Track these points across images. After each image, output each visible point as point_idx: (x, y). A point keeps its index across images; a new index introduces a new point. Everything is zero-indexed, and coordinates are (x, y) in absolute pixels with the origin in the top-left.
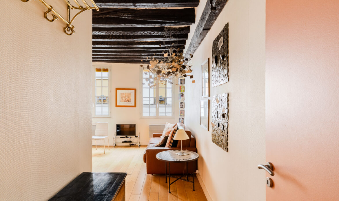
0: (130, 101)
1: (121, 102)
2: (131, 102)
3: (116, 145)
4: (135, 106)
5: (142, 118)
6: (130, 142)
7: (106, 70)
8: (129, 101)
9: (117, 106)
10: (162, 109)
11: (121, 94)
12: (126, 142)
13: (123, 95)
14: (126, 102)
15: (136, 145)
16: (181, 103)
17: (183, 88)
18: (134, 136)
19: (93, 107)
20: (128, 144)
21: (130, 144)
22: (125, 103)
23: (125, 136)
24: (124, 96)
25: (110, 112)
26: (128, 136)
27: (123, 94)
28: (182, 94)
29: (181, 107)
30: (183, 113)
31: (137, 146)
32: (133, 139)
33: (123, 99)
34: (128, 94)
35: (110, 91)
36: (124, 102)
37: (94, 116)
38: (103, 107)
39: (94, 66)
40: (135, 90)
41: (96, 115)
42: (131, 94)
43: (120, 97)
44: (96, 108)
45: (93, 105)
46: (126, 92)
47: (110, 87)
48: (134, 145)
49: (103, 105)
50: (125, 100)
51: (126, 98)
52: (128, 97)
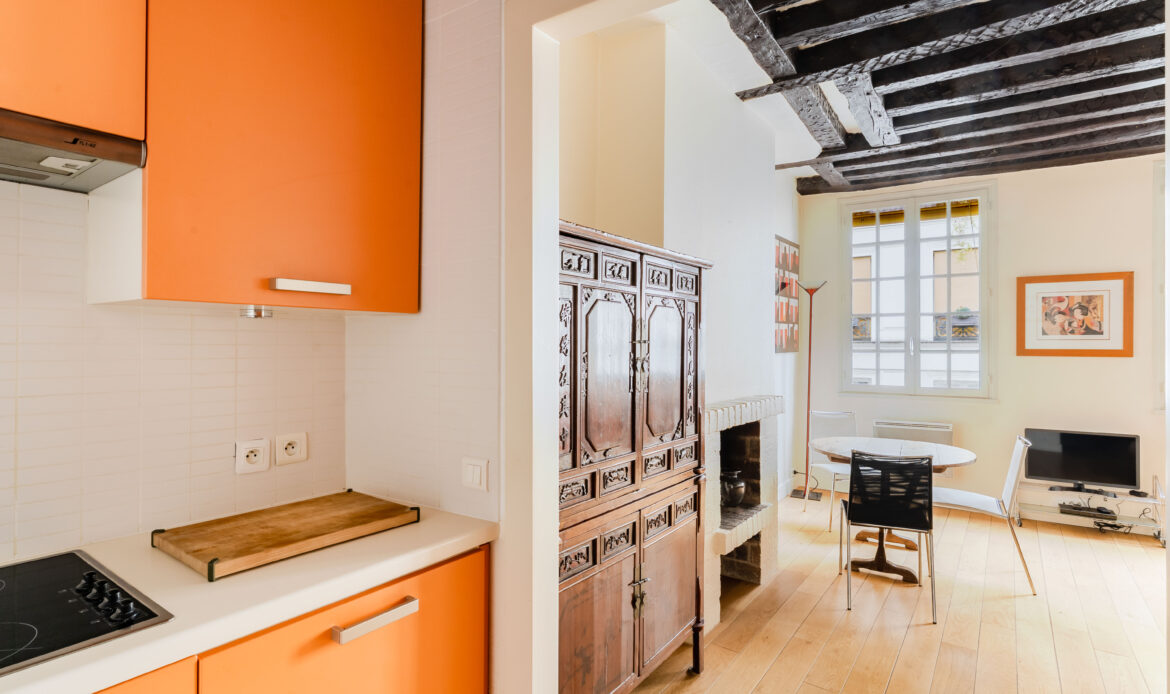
0: (1097, 329)
1: (1044, 333)
2: (1102, 333)
3: (1020, 515)
4: (1127, 351)
6: (1100, 513)
7: (965, 208)
8: (1088, 331)
9: (1022, 350)
12: (1076, 510)
13: (1057, 305)
14: (1072, 332)
15: (1133, 531)
18: (1127, 491)
19: (912, 354)
20: (1089, 522)
21: (1099, 524)
22: (1070, 336)
23: (1071, 485)
25: (988, 373)
32: (1118, 501)
33: (1054, 323)
34: (1083, 297)
35: (988, 291)
36: (1063, 331)
37: (912, 390)
38: (953, 356)
39: (915, 197)
40: (1128, 278)
41: (923, 385)
42: (1101, 297)
43: (1040, 315)
44: (924, 357)
45: (912, 348)
46: (1077, 290)
47: (987, 273)
48: (1121, 530)
49: (953, 349)
50: (1066, 327)
51: (1073, 316)
52: (1085, 314)
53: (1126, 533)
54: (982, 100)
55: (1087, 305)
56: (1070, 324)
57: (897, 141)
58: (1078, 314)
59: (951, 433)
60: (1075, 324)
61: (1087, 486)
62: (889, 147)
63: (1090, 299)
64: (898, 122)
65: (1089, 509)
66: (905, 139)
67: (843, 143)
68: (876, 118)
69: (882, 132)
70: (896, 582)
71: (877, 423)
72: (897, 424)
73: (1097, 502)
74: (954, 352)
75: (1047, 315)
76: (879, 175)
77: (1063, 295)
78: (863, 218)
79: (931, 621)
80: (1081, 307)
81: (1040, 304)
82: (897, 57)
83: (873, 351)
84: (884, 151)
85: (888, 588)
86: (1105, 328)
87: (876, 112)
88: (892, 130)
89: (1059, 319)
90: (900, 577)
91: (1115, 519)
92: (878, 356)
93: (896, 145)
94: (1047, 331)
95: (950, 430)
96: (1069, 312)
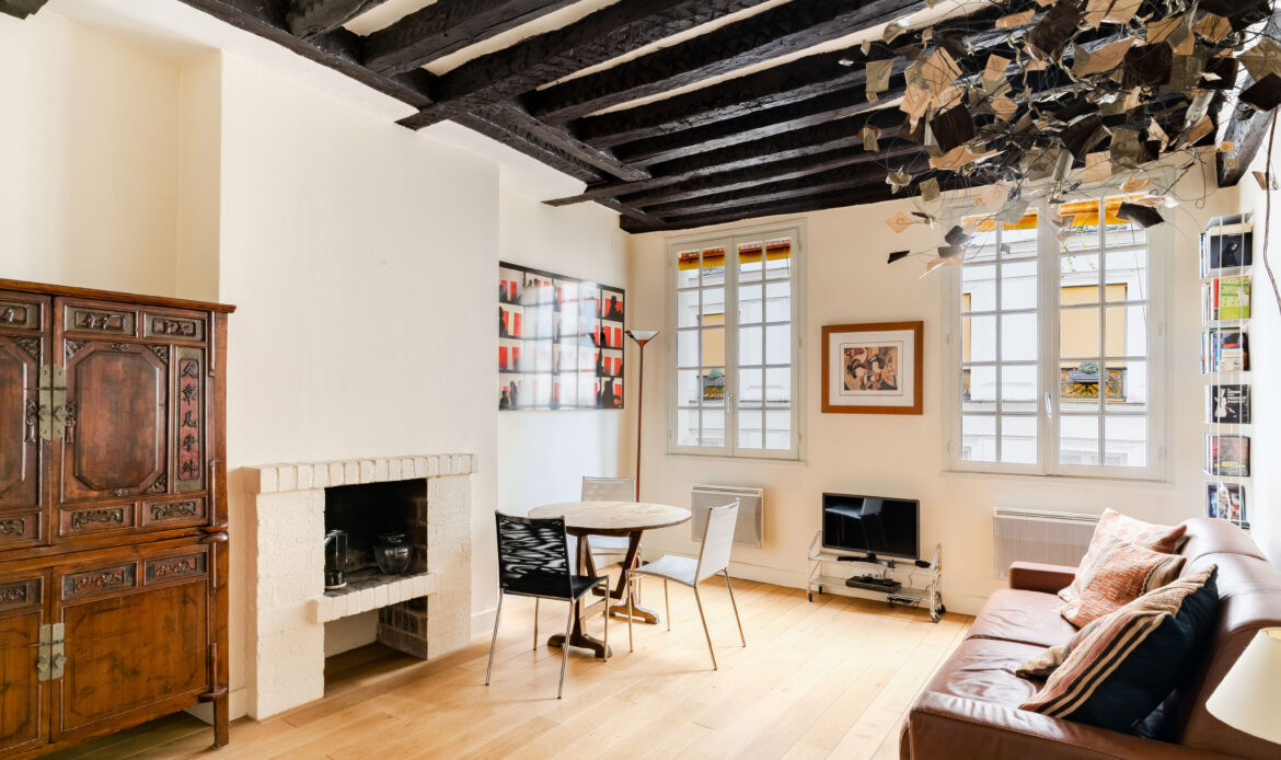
0: (892, 384)
2: (895, 388)
3: (821, 588)
4: (917, 409)
5: (956, 471)
6: (890, 585)
7: (780, 250)
8: (885, 386)
9: (827, 408)
10: (1078, 428)
11: (846, 350)
12: (866, 582)
13: (858, 357)
14: (871, 387)
16: (1221, 392)
17: (1241, 292)
18: (913, 561)
19: (730, 410)
20: (883, 597)
21: (890, 598)
22: (868, 392)
23: (864, 555)
24: (862, 358)
25: (799, 436)
26: (878, 557)
27: (859, 351)
28: (1227, 333)
29: (1222, 412)
30: (1241, 454)
31: (925, 612)
32: (904, 573)
33: (855, 377)
34: (880, 348)
35: (798, 342)
36: (863, 387)
37: (731, 452)
38: (768, 413)
39: (734, 237)
40: (918, 327)
41: (740, 446)
42: (896, 348)
43: (843, 368)
44: (740, 415)
45: (730, 404)
46: (874, 341)
47: (798, 321)
48: (911, 604)
49: (768, 405)
50: (866, 381)
51: (870, 369)
52: (881, 367)
53: (915, 608)
55: (884, 357)
56: (869, 378)
57: (647, 174)
58: (875, 365)
59: (760, 498)
60: (873, 379)
63: (886, 351)
65: (882, 582)
71: (695, 489)
72: (713, 489)
73: (885, 573)
74: (768, 409)
75: (851, 369)
77: (863, 346)
78: (689, 260)
80: (879, 360)
83: (696, 408)
86: (899, 384)
91: (902, 592)
92: (700, 413)
94: (849, 386)
95: (759, 495)
96: (868, 365)
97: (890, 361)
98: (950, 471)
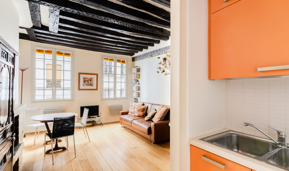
0: (92, 85)
1: (83, 85)
2: (93, 86)
4: (97, 89)
5: (103, 100)
6: (93, 121)
7: (68, 54)
8: (91, 85)
9: (79, 89)
11: (84, 78)
13: (86, 79)
14: (88, 85)
15: (97, 124)
16: (137, 87)
17: (139, 75)
18: (97, 116)
19: (54, 90)
20: (90, 124)
21: (92, 124)
22: (88, 86)
24: (87, 80)
25: (73, 95)
27: (86, 78)
29: (137, 90)
32: (96, 119)
33: (85, 83)
34: (90, 78)
35: (72, 75)
36: (87, 85)
37: (54, 100)
39: (55, 48)
40: (97, 75)
41: (57, 98)
42: (93, 78)
43: (83, 82)
44: (57, 91)
45: (54, 88)
46: (89, 76)
47: (72, 71)
48: (96, 124)
49: (64, 89)
51: (88, 82)
52: (90, 82)
53: (96, 125)
54: (81, 30)
55: (91, 80)
56: (88, 84)
57: (57, 32)
58: (89, 81)
59: (64, 110)
60: (89, 84)
61: (91, 117)
62: (54, 33)
63: (91, 79)
64: (60, 27)
65: (91, 121)
66: (59, 32)
67: (40, 26)
68: (55, 23)
69: (54, 28)
70: (61, 151)
71: (44, 110)
72: (50, 109)
73: (92, 119)
74: (65, 90)
75: (84, 82)
76: (47, 40)
77: (87, 77)
78: (39, 51)
79: (75, 157)
80: (90, 80)
81: (83, 79)
82: (70, 10)
84: (52, 33)
85: (60, 154)
86: (93, 85)
87: (56, 22)
88: (57, 29)
89: (86, 82)
90: (62, 150)
91: (96, 122)
92: (44, 91)
93: (56, 33)
95: (64, 109)
96: (88, 81)
97: (92, 80)
98: (102, 100)
